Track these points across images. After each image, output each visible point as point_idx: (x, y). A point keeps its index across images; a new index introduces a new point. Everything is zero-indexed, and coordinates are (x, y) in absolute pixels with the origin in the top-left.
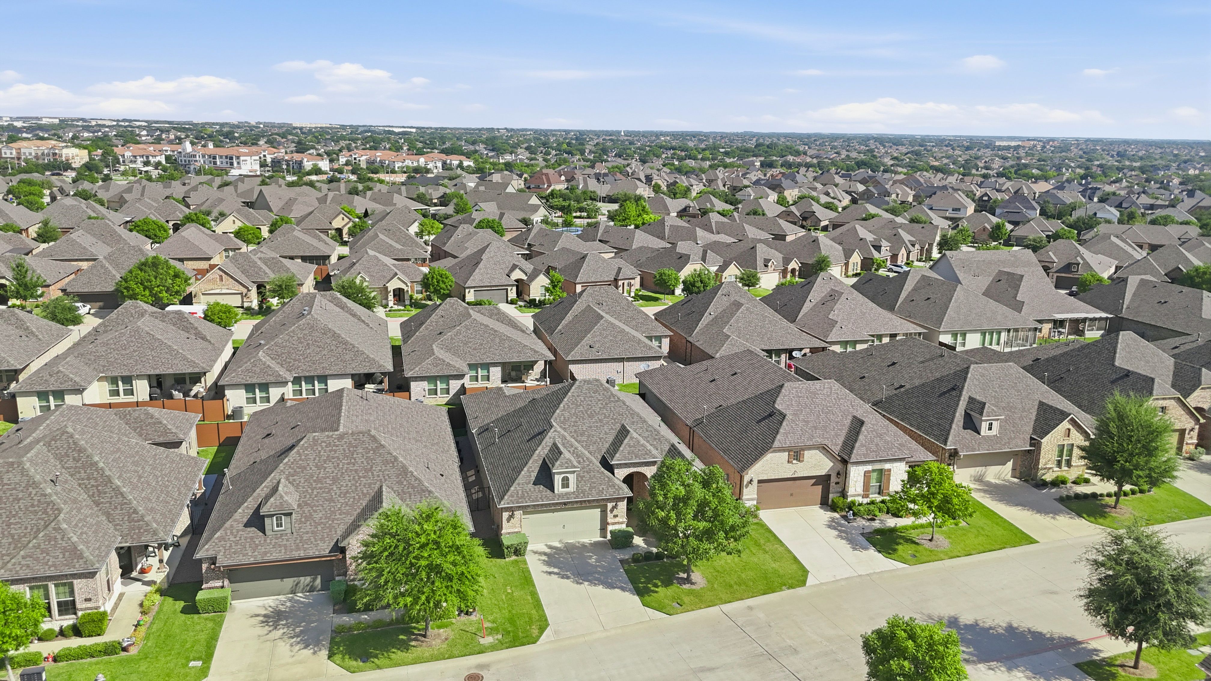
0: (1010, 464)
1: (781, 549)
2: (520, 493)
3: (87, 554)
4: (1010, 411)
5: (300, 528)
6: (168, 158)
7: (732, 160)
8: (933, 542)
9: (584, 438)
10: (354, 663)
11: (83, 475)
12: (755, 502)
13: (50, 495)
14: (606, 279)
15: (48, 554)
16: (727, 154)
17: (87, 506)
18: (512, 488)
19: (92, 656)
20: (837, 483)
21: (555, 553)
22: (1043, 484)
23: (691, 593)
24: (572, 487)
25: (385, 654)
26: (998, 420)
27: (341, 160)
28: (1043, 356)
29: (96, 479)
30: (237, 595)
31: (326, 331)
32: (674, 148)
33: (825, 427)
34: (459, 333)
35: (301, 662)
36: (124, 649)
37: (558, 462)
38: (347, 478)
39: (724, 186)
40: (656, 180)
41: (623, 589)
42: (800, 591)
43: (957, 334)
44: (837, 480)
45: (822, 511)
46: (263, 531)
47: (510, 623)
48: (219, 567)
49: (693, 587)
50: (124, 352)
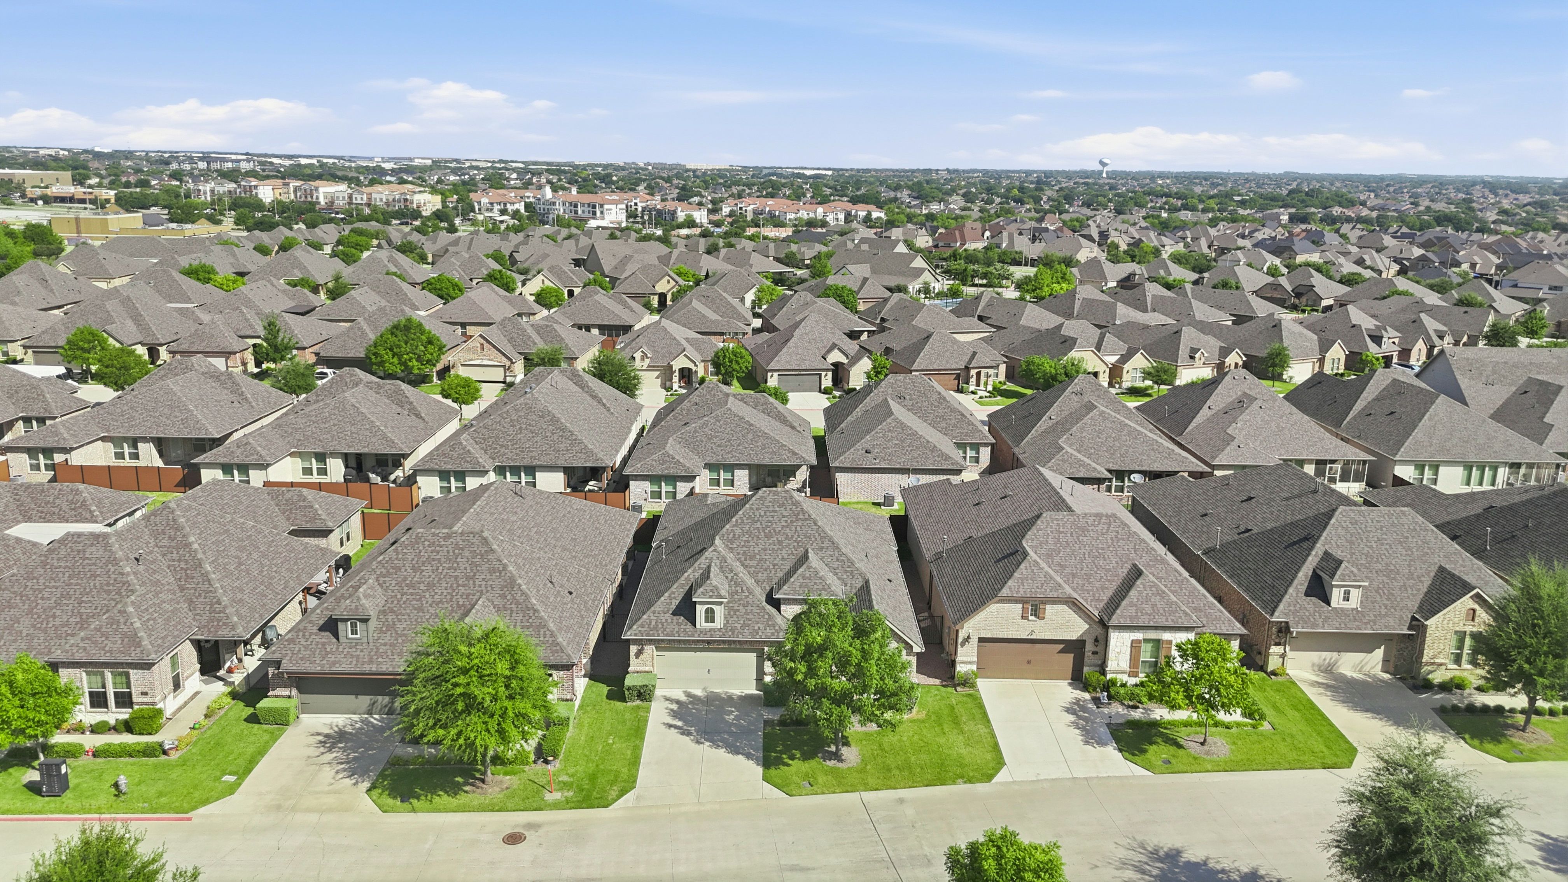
0: (1379, 653)
1: (983, 730)
2: (653, 623)
3: (145, 642)
4: (1388, 577)
5: (379, 638)
6: (528, 206)
7: (1248, 211)
8: (1205, 747)
9: (753, 563)
10: (390, 801)
11: (175, 556)
12: (974, 667)
13: (128, 574)
14: (953, 367)
15: (107, 638)
16: (1243, 204)
17: (169, 590)
18: (645, 617)
19: (131, 756)
20: (1095, 653)
21: (691, 703)
22: (1427, 686)
23: (833, 771)
24: (719, 622)
25: (429, 797)
26: (1360, 586)
27: (724, 210)
28: (1498, 503)
29: (187, 562)
30: (305, 708)
31: (545, 414)
32: (1167, 195)
33: (1089, 576)
34: (706, 424)
35: (335, 792)
36: (165, 753)
37: (701, 589)
38: (444, 585)
39: (1209, 247)
40: (1114, 237)
41: (749, 756)
42: (981, 788)
43: (1423, 467)
44: (1095, 649)
45: (1070, 689)
46: (337, 636)
47: (590, 780)
48: (282, 673)
49: (840, 765)
50: (323, 426)
